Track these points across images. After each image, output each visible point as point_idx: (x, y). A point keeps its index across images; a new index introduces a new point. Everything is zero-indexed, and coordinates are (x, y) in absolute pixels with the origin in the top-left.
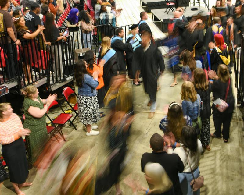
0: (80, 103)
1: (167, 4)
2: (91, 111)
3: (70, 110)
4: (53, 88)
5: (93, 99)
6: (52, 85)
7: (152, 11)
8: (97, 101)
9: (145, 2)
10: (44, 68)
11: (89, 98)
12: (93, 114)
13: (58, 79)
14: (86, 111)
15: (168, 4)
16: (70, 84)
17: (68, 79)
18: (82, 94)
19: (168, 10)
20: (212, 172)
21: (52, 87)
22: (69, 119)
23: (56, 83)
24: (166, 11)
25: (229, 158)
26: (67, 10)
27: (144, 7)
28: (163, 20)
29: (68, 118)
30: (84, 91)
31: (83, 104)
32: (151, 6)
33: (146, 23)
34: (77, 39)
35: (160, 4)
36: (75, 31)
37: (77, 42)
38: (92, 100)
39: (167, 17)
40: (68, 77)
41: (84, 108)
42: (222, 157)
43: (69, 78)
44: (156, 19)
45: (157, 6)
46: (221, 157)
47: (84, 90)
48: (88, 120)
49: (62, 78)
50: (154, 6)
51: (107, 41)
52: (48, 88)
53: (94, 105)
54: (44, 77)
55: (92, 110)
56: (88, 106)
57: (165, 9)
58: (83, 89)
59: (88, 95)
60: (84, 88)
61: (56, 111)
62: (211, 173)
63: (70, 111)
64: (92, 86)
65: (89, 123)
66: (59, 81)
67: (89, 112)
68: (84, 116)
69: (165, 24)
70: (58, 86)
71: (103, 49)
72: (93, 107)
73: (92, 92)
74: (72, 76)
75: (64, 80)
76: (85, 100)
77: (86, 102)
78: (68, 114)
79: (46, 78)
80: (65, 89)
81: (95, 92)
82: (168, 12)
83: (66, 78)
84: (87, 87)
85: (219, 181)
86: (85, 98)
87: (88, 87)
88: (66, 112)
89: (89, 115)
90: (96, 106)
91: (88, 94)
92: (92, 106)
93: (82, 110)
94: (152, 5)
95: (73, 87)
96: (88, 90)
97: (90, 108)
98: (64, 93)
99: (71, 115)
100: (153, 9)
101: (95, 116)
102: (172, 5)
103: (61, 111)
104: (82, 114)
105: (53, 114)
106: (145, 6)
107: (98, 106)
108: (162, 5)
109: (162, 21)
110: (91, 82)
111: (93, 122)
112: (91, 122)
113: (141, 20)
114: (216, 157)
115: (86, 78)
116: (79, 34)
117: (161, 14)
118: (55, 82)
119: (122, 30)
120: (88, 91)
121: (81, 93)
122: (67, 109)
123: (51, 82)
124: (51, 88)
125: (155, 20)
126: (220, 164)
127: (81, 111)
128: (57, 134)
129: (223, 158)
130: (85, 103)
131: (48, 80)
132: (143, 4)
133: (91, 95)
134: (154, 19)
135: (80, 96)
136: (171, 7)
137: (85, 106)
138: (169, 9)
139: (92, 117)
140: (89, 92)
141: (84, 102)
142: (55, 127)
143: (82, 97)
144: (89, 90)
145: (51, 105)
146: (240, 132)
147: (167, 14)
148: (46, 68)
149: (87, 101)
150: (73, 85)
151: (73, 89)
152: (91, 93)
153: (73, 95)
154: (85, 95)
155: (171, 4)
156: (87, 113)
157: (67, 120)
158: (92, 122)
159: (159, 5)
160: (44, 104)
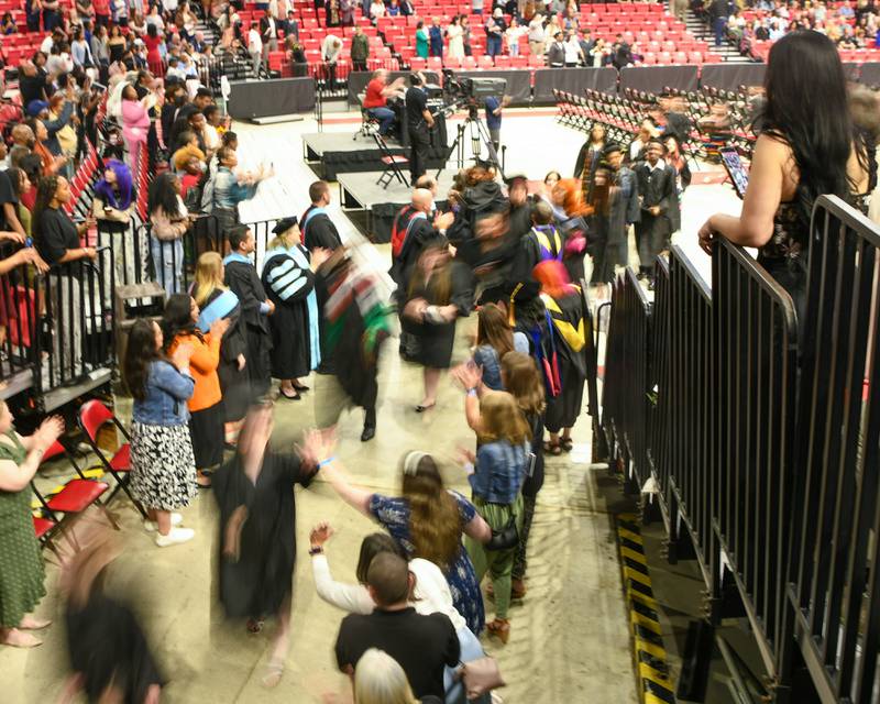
0: (140, 446)
1: (384, 159)
2: (172, 471)
3: (98, 467)
4: (51, 403)
5: (179, 434)
6: (47, 392)
7: (340, 176)
8: (189, 439)
9: (319, 151)
10: (27, 341)
11: (166, 430)
12: (179, 478)
13: (68, 376)
14: (158, 471)
15: (388, 160)
16: (102, 392)
17: (94, 376)
18: (144, 419)
19: (386, 178)
20: (523, 662)
21: (45, 398)
22: (97, 498)
23: (58, 387)
24: (381, 180)
25: (571, 622)
26: (89, 164)
27: (313, 162)
28: (373, 206)
29: (95, 493)
30: (152, 411)
31: (148, 449)
32: (336, 163)
33: (326, 215)
34: (121, 255)
35: (361, 158)
36: (117, 232)
37: (121, 263)
38: (175, 437)
39: (383, 198)
40: (95, 369)
41: (152, 460)
42: (551, 620)
43: (99, 375)
44: (350, 201)
45: (353, 162)
46: (546, 619)
47: (153, 407)
48: (162, 495)
49: (78, 372)
50: (344, 163)
51: (212, 266)
52: (35, 403)
53: (181, 451)
54: (24, 369)
55: (174, 467)
56: (164, 455)
57: (379, 174)
58: (151, 403)
59: (165, 421)
60: (151, 400)
61: (56, 472)
62: (521, 667)
63: (98, 473)
64: (178, 394)
65: (166, 506)
66: (70, 381)
67: (165, 473)
68: (150, 483)
69: (378, 217)
70: (66, 395)
71: (200, 288)
72: (179, 457)
73: (176, 412)
74: (107, 366)
75: (85, 378)
76: (152, 437)
77: (157, 444)
78: (93, 481)
79: (29, 373)
80: (87, 406)
81: (184, 411)
82: (387, 184)
83: (90, 372)
84: (162, 398)
85: (542, 690)
86: (153, 430)
87: (165, 397)
88: (87, 474)
89: (166, 480)
90: (186, 455)
91: (164, 417)
92: (175, 456)
93: (145, 466)
94: (338, 159)
95: (108, 401)
96: (163, 405)
97: (170, 461)
98: (83, 418)
99: (103, 486)
100: (342, 171)
101: (185, 485)
102: (400, 163)
103: (73, 470)
104: (146, 480)
105: (47, 481)
106: (319, 162)
107: (192, 456)
108: (369, 161)
109: (369, 208)
110: (173, 382)
111: (177, 502)
112: (171, 504)
113: (313, 207)
114: (532, 620)
115: (157, 371)
116: (127, 240)
117: (369, 188)
118: (55, 385)
119: (248, 233)
120: (163, 411)
121: (142, 416)
122: (89, 465)
123: (45, 384)
124: (43, 401)
125: (347, 205)
126: (545, 639)
127: (141, 469)
128: (59, 543)
129: (554, 623)
130: (154, 447)
131: (37, 379)
132: (312, 155)
133: (173, 420)
134: (344, 202)
135: (139, 425)
136: (395, 167)
137: (153, 455)
138: (392, 173)
139: (176, 487)
140: (167, 411)
141: (149, 443)
142: (55, 520)
143: (144, 426)
144: (167, 405)
145: (47, 452)
146: (601, 545)
147: (385, 188)
148: (31, 342)
149: (159, 440)
150: (109, 394)
151: (110, 405)
152: (172, 415)
153: (107, 426)
154: (154, 422)
155: (398, 159)
156: (158, 476)
157: (90, 498)
158: (174, 503)
159: (360, 162)
160: (27, 453)
